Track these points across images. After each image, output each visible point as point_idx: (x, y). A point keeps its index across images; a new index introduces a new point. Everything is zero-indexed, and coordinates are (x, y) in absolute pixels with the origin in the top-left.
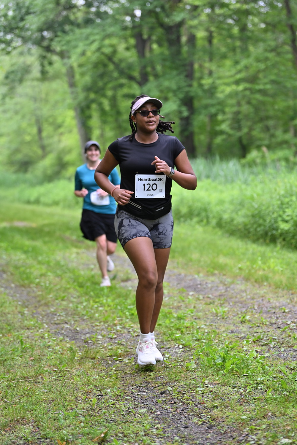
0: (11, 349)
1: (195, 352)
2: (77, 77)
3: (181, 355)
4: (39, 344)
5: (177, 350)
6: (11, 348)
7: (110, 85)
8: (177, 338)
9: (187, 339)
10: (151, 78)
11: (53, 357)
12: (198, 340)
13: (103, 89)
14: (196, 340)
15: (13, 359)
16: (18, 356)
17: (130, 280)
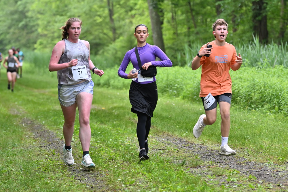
17: (199, 166)
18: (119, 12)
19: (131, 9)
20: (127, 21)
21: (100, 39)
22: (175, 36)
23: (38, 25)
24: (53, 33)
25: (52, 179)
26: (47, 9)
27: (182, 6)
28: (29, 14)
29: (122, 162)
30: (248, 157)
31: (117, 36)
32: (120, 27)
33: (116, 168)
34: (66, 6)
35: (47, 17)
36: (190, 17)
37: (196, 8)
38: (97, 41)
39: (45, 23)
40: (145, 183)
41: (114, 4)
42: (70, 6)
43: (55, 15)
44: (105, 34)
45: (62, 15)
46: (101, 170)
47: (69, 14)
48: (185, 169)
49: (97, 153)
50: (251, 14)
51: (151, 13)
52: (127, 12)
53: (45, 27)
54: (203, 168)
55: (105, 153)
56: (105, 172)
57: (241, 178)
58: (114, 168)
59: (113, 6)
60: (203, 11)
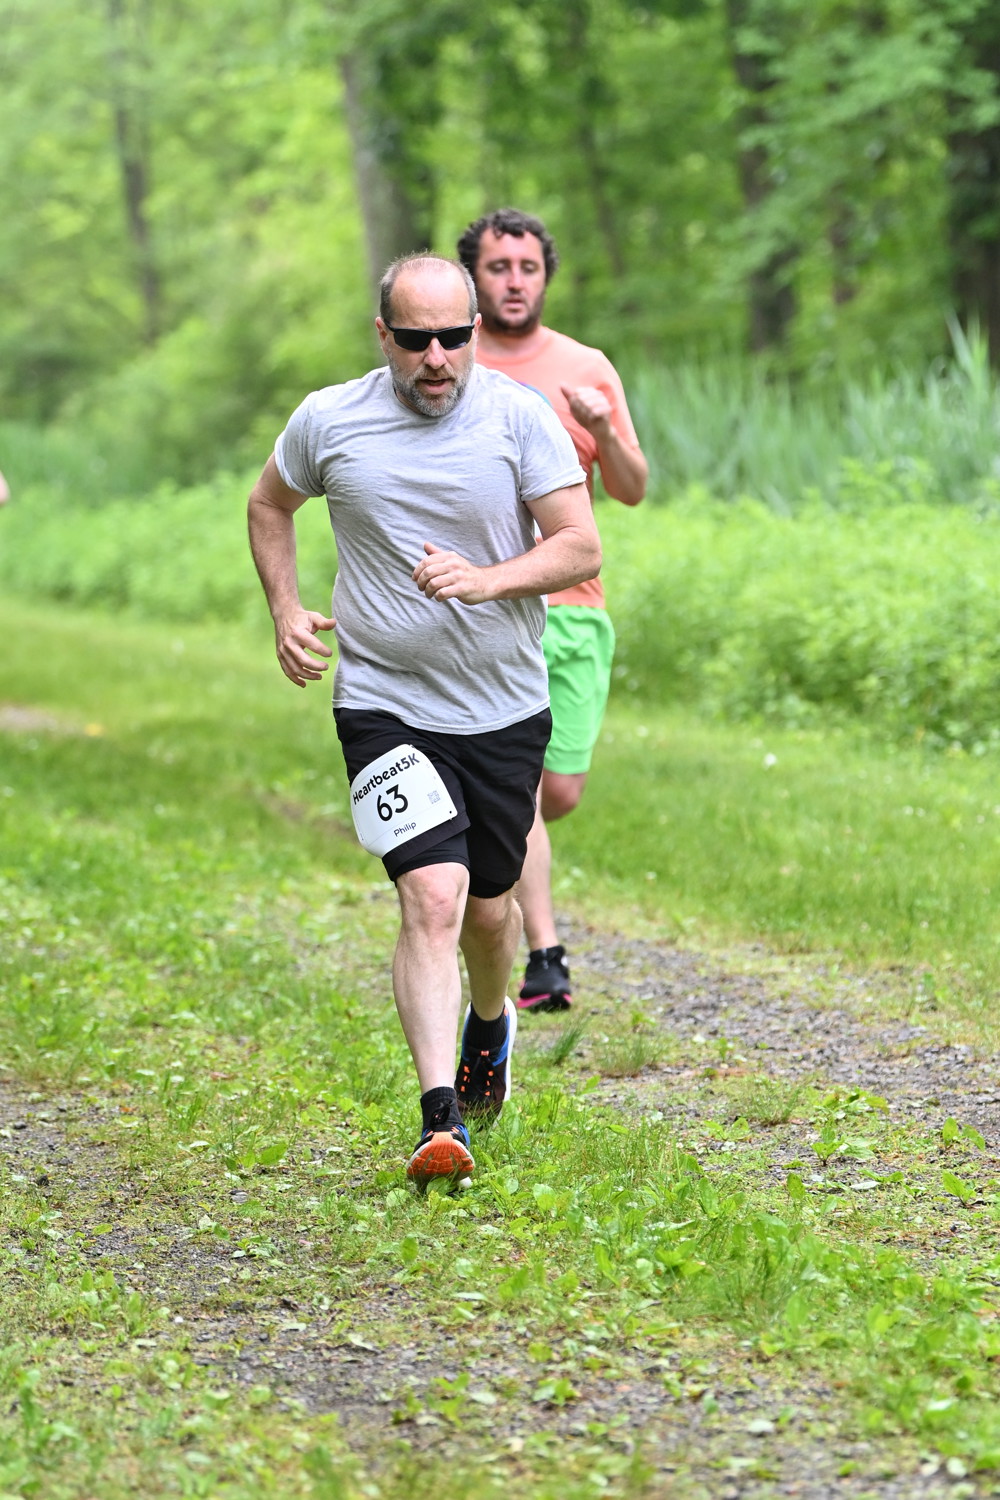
4: (132, 1423)
8: (936, 1422)
17: (653, 1067)
18: (181, 177)
19: (252, 163)
20: (228, 231)
21: (71, 332)
27: (543, 149)
29: (210, 1040)
30: (933, 1017)
31: (167, 315)
32: (185, 268)
33: (177, 1071)
36: (590, 214)
37: (624, 164)
38: (54, 343)
40: (348, 1160)
41: (156, 129)
44: (98, 304)
46: (88, 1085)
48: (574, 1086)
49: (63, 989)
50: (938, 205)
51: (367, 186)
52: (225, 178)
54: (675, 1079)
55: (113, 984)
56: (113, 1094)
57: (896, 1139)
58: (168, 1075)
59: (147, 143)
60: (665, 178)
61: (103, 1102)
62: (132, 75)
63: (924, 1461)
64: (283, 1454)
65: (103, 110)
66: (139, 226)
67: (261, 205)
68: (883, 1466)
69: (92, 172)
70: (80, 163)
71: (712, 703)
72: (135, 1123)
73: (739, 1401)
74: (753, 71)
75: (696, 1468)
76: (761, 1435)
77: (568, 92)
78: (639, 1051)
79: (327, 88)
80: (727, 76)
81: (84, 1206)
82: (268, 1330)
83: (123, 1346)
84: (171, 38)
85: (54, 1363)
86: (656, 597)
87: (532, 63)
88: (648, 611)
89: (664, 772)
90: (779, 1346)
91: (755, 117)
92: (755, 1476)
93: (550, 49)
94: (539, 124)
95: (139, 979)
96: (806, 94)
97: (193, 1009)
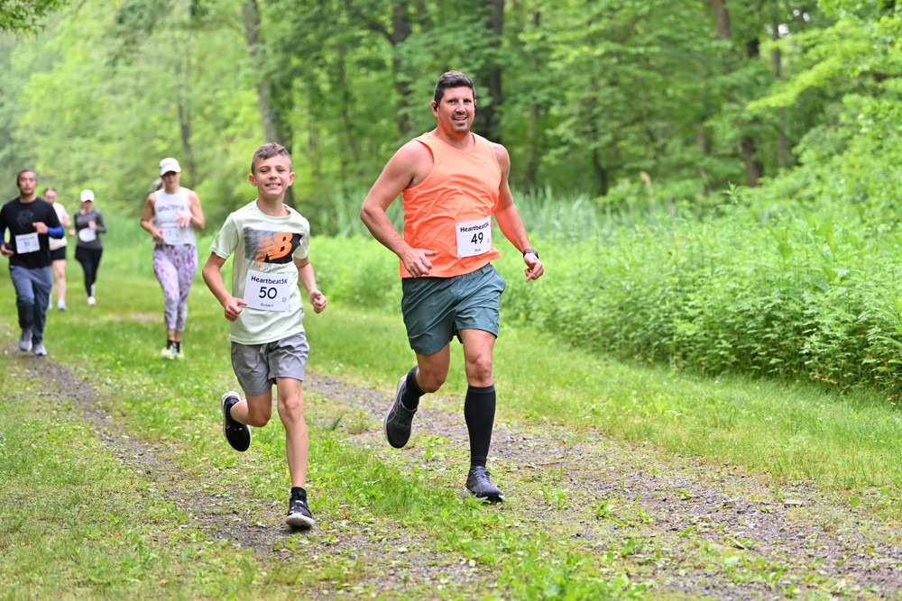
0: (119, 563)
1: (502, 574)
2: (265, 22)
3: (472, 579)
4: (178, 553)
5: (464, 570)
6: (120, 559)
7: (332, 41)
8: (464, 547)
9: (485, 548)
10: (416, 28)
11: (208, 579)
12: (508, 551)
13: (318, 47)
14: (503, 551)
15: (123, 581)
16: (134, 576)
17: (367, 430)
18: (202, 129)
19: (227, 124)
20: (219, 149)
22: (316, 179)
23: (36, 157)
24: (68, 172)
25: (66, 457)
26: (55, 123)
27: (329, 118)
28: (18, 135)
29: (209, 424)
31: (197, 179)
32: (204, 162)
33: (197, 434)
34: (94, 118)
35: (55, 140)
36: (347, 141)
37: (359, 123)
39: (51, 152)
40: (258, 463)
41: (193, 113)
42: (101, 118)
43: (70, 136)
45: (84, 136)
46: (166, 440)
47: (99, 134)
48: (339, 437)
49: (157, 407)
52: (217, 130)
53: (51, 162)
55: (175, 406)
56: (175, 443)
57: (452, 453)
58: (193, 436)
59: (189, 118)
60: (373, 128)
61: (171, 445)
62: (184, 93)
63: (461, 560)
64: (233, 562)
65: (174, 106)
66: (187, 147)
67: (231, 139)
68: (446, 562)
69: (170, 128)
70: (166, 125)
71: (390, 307)
72: (182, 452)
73: (395, 541)
74: (402, 87)
75: (379, 564)
76: (403, 553)
77: (338, 97)
78: (362, 424)
79: (252, 96)
80: (394, 91)
81: (164, 481)
82: (228, 521)
83: (176, 527)
84: (198, 80)
85: (151, 534)
86: (369, 270)
87: (325, 87)
88: (366, 275)
89: (372, 331)
90: (409, 522)
91: (404, 104)
92: (401, 566)
93: (331, 82)
94: (328, 109)
95: (185, 404)
96: (422, 96)
97: (203, 413)
